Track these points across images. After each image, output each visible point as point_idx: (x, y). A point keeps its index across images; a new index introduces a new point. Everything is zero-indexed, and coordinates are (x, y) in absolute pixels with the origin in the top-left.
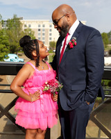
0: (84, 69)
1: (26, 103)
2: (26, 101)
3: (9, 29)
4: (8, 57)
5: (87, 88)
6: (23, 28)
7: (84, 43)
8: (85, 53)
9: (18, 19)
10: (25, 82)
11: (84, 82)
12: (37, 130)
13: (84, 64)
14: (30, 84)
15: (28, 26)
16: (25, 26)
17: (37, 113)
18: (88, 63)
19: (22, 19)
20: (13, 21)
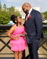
0: (35, 27)
1: (14, 41)
2: (14, 40)
3: (10, 11)
4: (10, 22)
5: (36, 34)
8: (35, 21)
9: (13, 7)
11: (35, 32)
12: (19, 52)
13: (34, 25)
14: (15, 33)
15: (17, 10)
16: (16, 10)
17: (18, 45)
18: (36, 24)
19: (15, 7)
20: (11, 8)
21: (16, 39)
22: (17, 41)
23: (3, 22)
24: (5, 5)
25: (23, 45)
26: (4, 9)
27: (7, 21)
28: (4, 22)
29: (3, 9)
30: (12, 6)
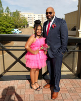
0: (59, 38)
3: (14, 17)
4: (14, 30)
6: (21, 16)
7: (59, 26)
10: (32, 45)
11: (60, 44)
14: (34, 46)
15: (23, 15)
17: (37, 61)
19: (20, 12)
20: (15, 13)
21: (36, 53)
22: (37, 56)
23: (5, 30)
24: (8, 8)
25: (44, 61)
26: (7, 13)
27: (11, 29)
28: (7, 30)
29: (5, 13)
30: (17, 10)
